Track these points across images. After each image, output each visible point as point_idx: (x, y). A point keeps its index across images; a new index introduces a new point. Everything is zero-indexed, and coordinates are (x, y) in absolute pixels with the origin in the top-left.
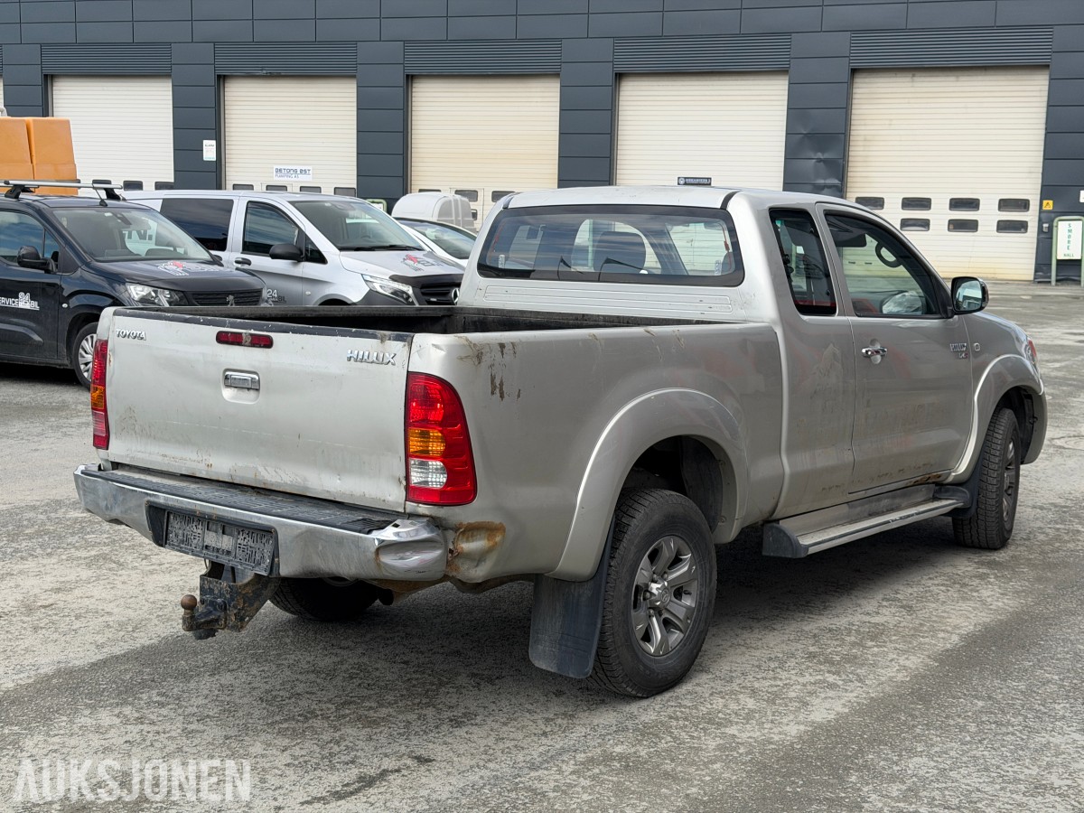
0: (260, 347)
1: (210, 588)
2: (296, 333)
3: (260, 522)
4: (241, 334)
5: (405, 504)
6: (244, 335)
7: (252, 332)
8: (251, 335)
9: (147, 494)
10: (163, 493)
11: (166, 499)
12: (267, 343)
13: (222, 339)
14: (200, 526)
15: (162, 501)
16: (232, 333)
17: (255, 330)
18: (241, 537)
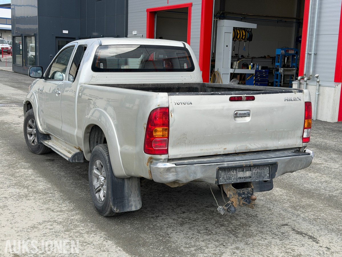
0: (250, 100)
1: (243, 193)
2: (263, 94)
3: (272, 161)
4: (241, 97)
5: (302, 144)
6: (243, 97)
7: (245, 95)
8: (246, 96)
9: (218, 164)
10: (226, 162)
11: (227, 164)
12: (253, 99)
13: (232, 99)
14: (235, 171)
15: (226, 165)
16: (237, 97)
17: (246, 95)
18: (254, 170)
